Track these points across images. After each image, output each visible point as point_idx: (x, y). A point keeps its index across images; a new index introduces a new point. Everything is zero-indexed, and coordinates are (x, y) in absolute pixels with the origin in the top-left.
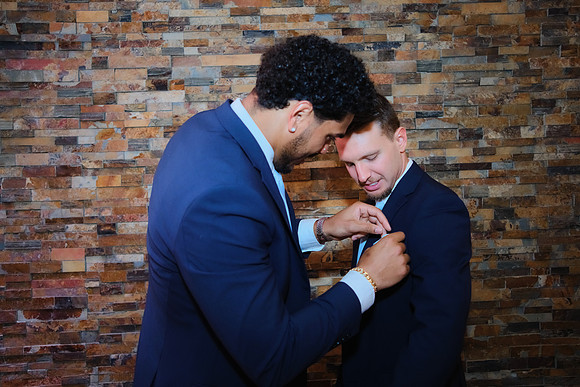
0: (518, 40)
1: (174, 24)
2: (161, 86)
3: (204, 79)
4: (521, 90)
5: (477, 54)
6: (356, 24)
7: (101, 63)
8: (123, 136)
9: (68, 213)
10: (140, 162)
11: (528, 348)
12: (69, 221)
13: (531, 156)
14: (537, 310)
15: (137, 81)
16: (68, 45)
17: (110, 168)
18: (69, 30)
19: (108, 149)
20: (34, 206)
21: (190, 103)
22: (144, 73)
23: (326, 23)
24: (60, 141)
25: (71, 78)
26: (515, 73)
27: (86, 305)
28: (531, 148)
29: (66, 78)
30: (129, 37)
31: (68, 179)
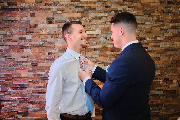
0: (157, 11)
1: (55, 4)
2: (51, 22)
3: (63, 21)
4: (157, 26)
5: (145, 15)
6: (109, 5)
7: (33, 15)
8: (39, 37)
9: (23, 59)
10: (44, 45)
11: (156, 101)
12: (23, 62)
13: (159, 46)
14: (159, 90)
15: (43, 21)
16: (23, 9)
17: (35, 46)
18: (23, 5)
19: (35, 41)
20: (13, 57)
21: (59, 28)
22: (45, 18)
23: (100, 4)
24: (21, 38)
25: (24, 19)
26: (156, 21)
27: (28, 86)
28: (160, 43)
29: (22, 19)
30: (41, 7)
31: (23, 49)
